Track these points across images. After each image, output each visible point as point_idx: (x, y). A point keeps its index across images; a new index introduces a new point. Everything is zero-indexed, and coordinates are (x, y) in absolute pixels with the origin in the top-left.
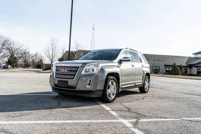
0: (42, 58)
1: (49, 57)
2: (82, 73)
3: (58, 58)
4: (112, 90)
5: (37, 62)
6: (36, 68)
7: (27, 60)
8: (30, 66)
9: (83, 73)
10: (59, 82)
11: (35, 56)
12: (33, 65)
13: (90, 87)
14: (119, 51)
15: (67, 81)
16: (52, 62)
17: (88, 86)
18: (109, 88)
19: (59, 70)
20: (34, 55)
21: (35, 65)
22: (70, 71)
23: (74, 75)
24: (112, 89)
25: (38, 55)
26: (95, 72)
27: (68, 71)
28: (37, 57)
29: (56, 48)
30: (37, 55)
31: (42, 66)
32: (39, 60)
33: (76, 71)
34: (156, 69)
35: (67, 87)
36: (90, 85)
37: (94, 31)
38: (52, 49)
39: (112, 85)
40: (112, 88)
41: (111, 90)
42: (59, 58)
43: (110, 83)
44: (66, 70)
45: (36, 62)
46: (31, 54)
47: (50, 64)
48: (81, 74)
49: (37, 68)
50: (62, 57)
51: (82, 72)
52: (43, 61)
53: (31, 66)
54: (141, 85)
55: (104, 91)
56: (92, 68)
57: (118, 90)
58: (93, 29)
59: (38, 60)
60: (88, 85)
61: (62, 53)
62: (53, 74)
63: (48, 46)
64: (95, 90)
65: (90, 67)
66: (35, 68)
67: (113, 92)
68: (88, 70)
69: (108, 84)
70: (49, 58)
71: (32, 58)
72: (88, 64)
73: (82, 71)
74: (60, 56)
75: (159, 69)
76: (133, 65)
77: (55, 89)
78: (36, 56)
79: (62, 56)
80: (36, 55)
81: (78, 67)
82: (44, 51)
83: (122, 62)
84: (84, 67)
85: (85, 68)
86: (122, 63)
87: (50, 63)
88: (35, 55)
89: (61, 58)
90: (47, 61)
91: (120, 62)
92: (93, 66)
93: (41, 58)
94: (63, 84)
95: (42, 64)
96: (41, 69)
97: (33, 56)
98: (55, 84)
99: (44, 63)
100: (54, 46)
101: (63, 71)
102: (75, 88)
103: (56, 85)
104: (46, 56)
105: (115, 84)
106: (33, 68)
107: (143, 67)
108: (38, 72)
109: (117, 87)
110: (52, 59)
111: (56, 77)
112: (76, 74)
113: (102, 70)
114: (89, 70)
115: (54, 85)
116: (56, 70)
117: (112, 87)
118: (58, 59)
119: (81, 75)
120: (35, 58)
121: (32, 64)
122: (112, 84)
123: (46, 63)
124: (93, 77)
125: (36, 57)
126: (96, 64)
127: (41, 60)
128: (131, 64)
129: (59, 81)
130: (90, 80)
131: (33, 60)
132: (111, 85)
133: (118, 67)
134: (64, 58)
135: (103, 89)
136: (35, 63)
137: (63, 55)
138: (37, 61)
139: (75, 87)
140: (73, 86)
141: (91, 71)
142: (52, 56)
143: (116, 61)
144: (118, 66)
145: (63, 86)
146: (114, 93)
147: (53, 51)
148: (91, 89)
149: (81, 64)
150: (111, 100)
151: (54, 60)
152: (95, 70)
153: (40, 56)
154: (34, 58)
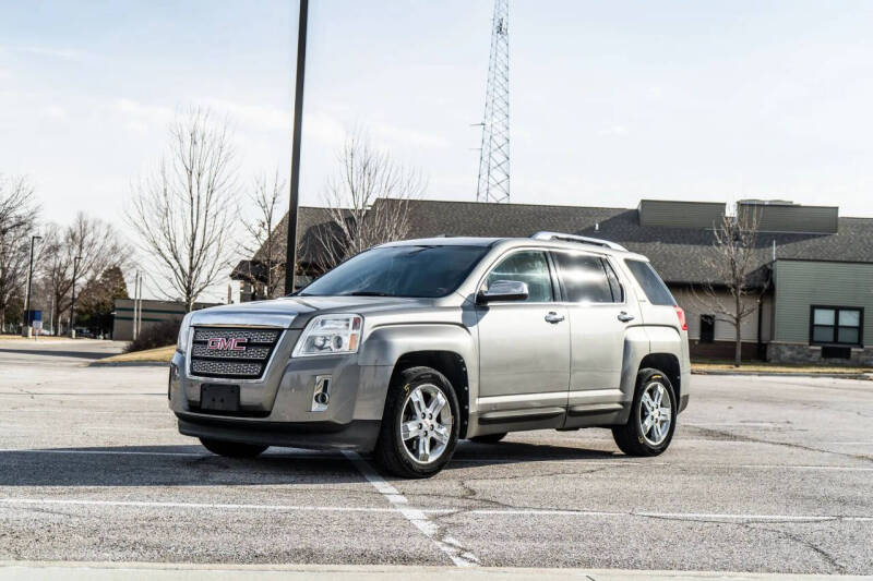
0: (122, 260)
1: (169, 255)
2: (294, 355)
3: (236, 264)
4: (424, 425)
5: (85, 291)
6: (80, 335)
7: (14, 277)
8: (31, 316)
9: (299, 351)
10: (204, 393)
11: (70, 247)
12: (59, 312)
13: (323, 408)
14: (483, 251)
15: (236, 389)
16: (189, 291)
17: (315, 407)
18: (410, 415)
19: (206, 343)
20: (62, 240)
21: (67, 312)
22: (249, 345)
23: (264, 363)
24: (427, 419)
25: (97, 238)
26: (345, 348)
27: (239, 344)
28: (84, 255)
29: (215, 195)
30: (88, 239)
31: (123, 314)
32: (98, 277)
33: (272, 346)
34: (836, 327)
35: (234, 409)
36: (323, 400)
37: (503, 44)
38: (188, 198)
39: (428, 406)
40: (428, 416)
41: (421, 424)
42: (243, 262)
43: (416, 396)
44: (233, 345)
45: (78, 289)
46: (42, 234)
47: (178, 302)
48: (290, 357)
49: (85, 330)
50: (259, 252)
51: (293, 348)
52: (128, 278)
53: (39, 319)
54: (615, 414)
55: (388, 426)
56: (335, 332)
57: (460, 428)
58: (500, 30)
59: (90, 274)
60: (317, 400)
61: (257, 229)
62: (183, 361)
63: (165, 181)
64: (347, 421)
65: (330, 329)
66: (70, 336)
67: (432, 434)
68: (322, 343)
69: (405, 397)
70: (173, 262)
71: (51, 263)
72: (320, 318)
73: (295, 344)
74: (247, 244)
75: (860, 329)
76: (553, 318)
77: (188, 424)
78: (77, 247)
79: (257, 248)
80: (77, 239)
81: (280, 331)
82: (134, 216)
83: (489, 304)
84: (303, 329)
85: (308, 332)
86: (487, 309)
87: (175, 293)
88: (73, 237)
89: (254, 262)
90: (152, 283)
91: (480, 303)
92: (342, 325)
93: (117, 259)
94: (222, 401)
95: (119, 303)
96: (111, 338)
97: (55, 248)
98: (189, 401)
99: (132, 296)
100: (204, 180)
101: (220, 346)
102: (268, 414)
103: (193, 406)
104: (152, 249)
105: (441, 398)
106: (56, 335)
107: (630, 323)
108: (98, 360)
109: (454, 413)
110: (192, 269)
111: (193, 373)
112: (272, 358)
113: (378, 340)
114: (325, 340)
115: (186, 404)
116: (194, 342)
117: (429, 411)
118: (230, 270)
119: (290, 361)
120: (68, 262)
121: (45, 303)
122: (427, 398)
123: (146, 296)
124: (337, 371)
125: (75, 252)
126: (352, 317)
127: (115, 273)
128: (545, 312)
129: (204, 387)
130: (326, 382)
131: (57, 272)
132: (423, 405)
133: (462, 326)
134: (273, 258)
135: (379, 417)
136: (69, 294)
137: (265, 236)
138: (82, 281)
139: (268, 409)
140: (261, 406)
141: (331, 344)
142: (192, 249)
143: (457, 299)
144: (460, 321)
145: (218, 406)
146: (437, 437)
147: (195, 215)
148: (330, 417)
149: (293, 317)
150: (423, 465)
151: (203, 277)
152: (346, 341)
153: (108, 247)
154: (63, 256)
